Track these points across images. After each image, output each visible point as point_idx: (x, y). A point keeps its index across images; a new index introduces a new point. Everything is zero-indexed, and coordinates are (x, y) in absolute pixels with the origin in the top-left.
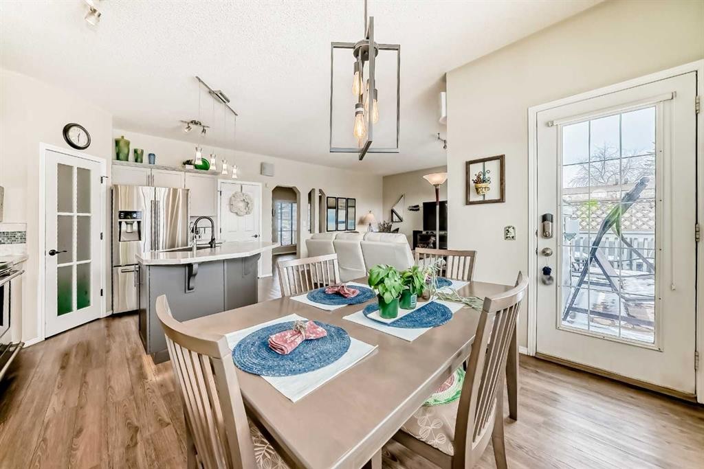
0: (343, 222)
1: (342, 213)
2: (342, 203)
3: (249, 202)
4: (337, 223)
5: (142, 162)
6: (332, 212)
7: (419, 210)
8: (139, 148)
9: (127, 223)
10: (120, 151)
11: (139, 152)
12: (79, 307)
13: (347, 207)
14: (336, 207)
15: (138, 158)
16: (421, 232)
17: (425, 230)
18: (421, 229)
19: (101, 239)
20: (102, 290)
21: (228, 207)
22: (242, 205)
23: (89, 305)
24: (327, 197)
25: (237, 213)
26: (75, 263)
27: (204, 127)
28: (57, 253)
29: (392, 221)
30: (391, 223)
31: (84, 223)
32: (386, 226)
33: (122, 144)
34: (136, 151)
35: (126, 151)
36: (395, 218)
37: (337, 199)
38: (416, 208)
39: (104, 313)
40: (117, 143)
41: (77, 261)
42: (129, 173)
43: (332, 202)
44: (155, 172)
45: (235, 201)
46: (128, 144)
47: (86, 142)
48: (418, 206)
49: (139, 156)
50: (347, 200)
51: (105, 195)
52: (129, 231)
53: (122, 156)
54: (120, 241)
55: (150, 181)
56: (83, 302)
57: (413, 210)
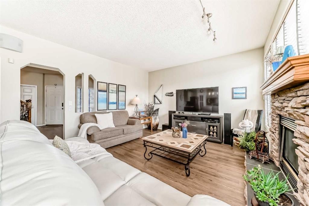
0: (114, 103)
1: (113, 96)
2: (113, 88)
4: (108, 103)
6: (102, 95)
7: (173, 95)
13: (118, 91)
14: (107, 91)
16: (175, 112)
17: (177, 110)
18: (174, 109)
24: (98, 82)
29: (155, 103)
30: (153, 105)
36: (157, 101)
37: (108, 85)
38: (171, 94)
43: (103, 86)
48: (172, 93)
50: (118, 86)
57: (169, 96)
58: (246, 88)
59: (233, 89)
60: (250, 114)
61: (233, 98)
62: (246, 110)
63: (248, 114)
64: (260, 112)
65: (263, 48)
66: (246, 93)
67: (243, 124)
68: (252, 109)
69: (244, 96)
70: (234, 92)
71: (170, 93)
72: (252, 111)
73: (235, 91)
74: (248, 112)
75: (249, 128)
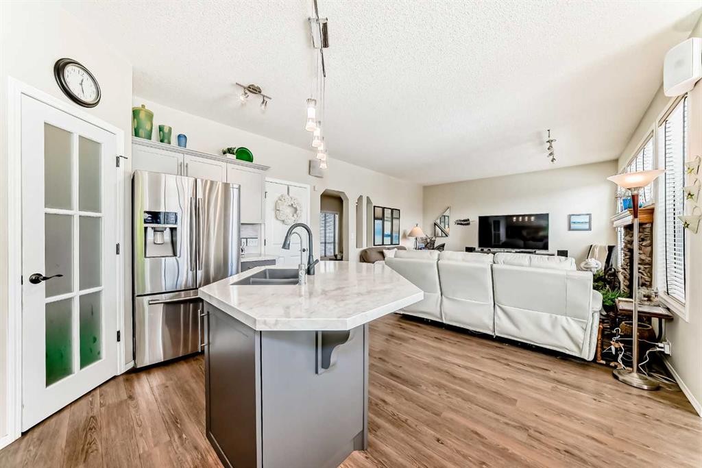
0: (389, 235)
1: (388, 225)
2: (388, 213)
3: (298, 208)
4: (383, 236)
5: (169, 143)
6: (379, 223)
7: (471, 224)
8: (167, 125)
9: (155, 230)
10: (140, 125)
11: (166, 130)
12: (83, 365)
13: (392, 219)
14: (382, 219)
15: (164, 136)
16: (474, 249)
19: (118, 253)
20: (118, 332)
21: (273, 213)
22: (289, 211)
23: (100, 359)
24: (374, 207)
25: (283, 221)
26: (76, 293)
27: (264, 96)
28: (45, 279)
29: (436, 236)
30: (434, 239)
31: (91, 228)
32: (429, 240)
33: (142, 115)
34: (161, 129)
35: (148, 128)
36: (439, 232)
37: (383, 209)
38: (466, 223)
39: (122, 367)
40: (135, 113)
41: (81, 289)
42: (153, 156)
43: (379, 212)
44: (188, 159)
45: (283, 205)
46: (150, 116)
47: (94, 96)
48: (469, 220)
49: (166, 136)
50: (392, 210)
51: (122, 185)
52: (159, 241)
53: (141, 132)
54: (145, 257)
55: (183, 170)
56: (90, 355)
57: (461, 224)
58: (590, 215)
59: (570, 216)
60: (597, 251)
61: (570, 229)
62: (591, 246)
63: (593, 251)
64: (611, 249)
65: (616, 161)
66: (590, 223)
67: (586, 264)
68: (599, 245)
69: (587, 226)
70: (572, 220)
71: (464, 221)
72: (601, 247)
73: (574, 219)
74: (594, 249)
75: (596, 270)
